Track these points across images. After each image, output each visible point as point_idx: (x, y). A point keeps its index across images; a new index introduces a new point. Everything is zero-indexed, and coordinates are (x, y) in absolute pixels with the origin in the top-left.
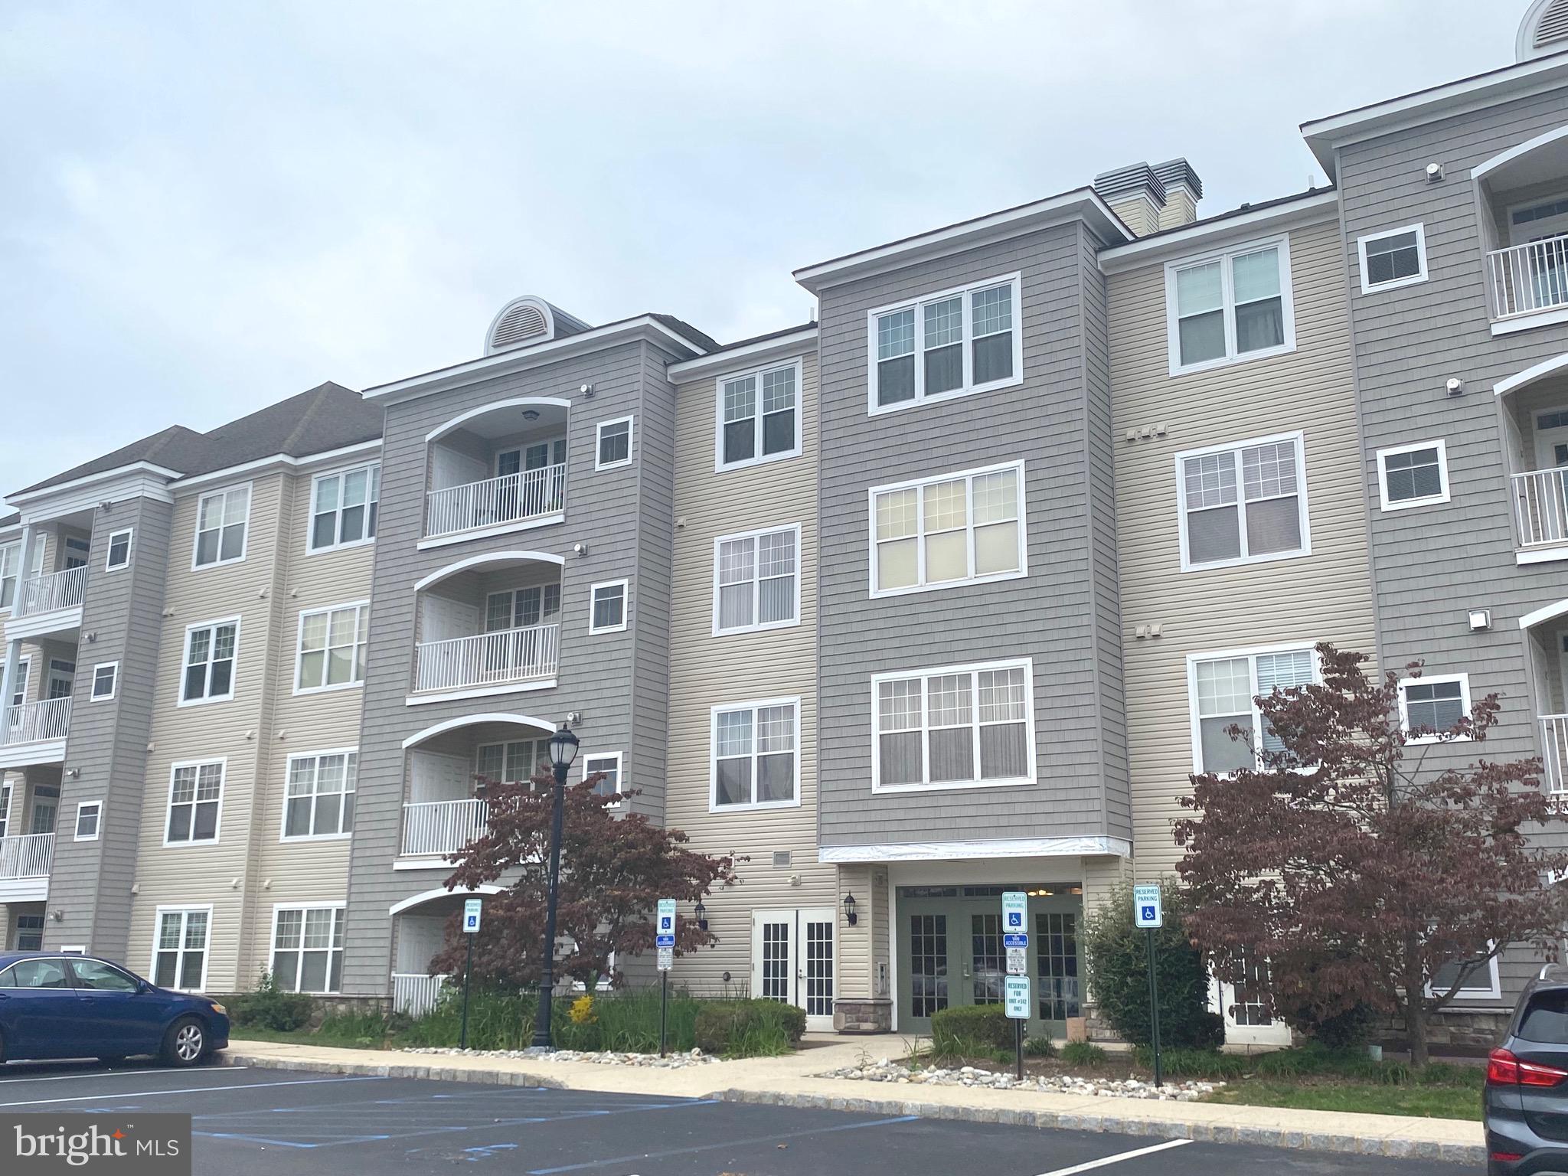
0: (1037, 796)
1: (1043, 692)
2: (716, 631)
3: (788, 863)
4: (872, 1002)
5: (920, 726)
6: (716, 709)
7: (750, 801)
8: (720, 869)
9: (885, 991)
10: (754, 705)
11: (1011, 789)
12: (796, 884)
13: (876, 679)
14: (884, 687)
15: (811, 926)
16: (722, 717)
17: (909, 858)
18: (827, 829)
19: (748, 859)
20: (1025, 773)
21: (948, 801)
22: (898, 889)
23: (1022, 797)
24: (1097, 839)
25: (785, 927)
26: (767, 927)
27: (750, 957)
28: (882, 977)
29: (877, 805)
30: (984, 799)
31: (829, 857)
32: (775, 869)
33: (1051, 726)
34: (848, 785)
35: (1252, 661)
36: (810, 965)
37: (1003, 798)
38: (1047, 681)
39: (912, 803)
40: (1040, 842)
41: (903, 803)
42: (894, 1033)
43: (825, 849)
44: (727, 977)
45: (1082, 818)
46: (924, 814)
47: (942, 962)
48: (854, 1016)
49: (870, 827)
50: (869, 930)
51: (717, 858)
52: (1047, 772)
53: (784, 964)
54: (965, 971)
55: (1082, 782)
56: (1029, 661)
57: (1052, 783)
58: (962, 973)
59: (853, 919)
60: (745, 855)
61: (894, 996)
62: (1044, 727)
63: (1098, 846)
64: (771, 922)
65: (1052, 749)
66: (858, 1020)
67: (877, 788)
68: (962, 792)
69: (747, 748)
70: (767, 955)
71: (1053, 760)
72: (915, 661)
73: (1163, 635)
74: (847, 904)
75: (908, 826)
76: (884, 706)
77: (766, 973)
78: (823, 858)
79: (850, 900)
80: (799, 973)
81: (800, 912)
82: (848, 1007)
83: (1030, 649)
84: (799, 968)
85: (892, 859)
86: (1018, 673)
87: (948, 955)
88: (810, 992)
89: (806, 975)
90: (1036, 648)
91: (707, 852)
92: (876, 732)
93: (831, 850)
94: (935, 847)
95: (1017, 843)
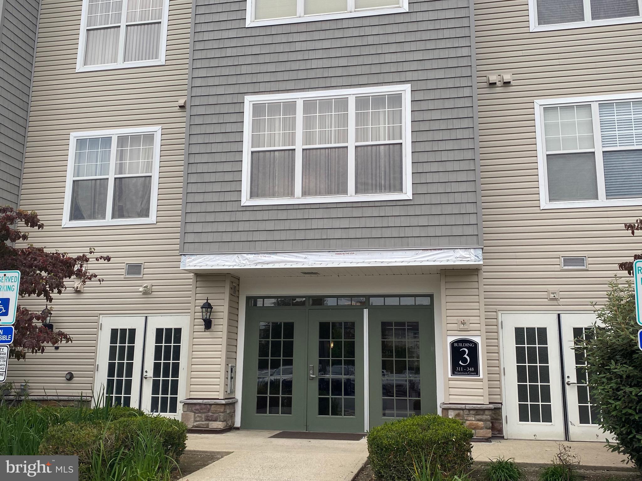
0: (411, 211)
1: (419, 116)
2: (80, 67)
3: (140, 274)
4: (223, 402)
5: (293, 144)
6: (74, 136)
7: (104, 218)
8: (76, 268)
9: (233, 391)
10: (114, 133)
11: (385, 204)
12: (147, 293)
13: (249, 100)
14: (258, 109)
15: (159, 331)
16: (81, 142)
17: (277, 266)
18: (190, 238)
19: (108, 259)
20: (401, 190)
21: (319, 213)
22: (248, 299)
23: (397, 211)
24: (472, 250)
25: (133, 332)
26: (114, 332)
27: (95, 358)
28: (232, 378)
29: (247, 216)
30: (357, 213)
31: (191, 264)
32: (126, 279)
33: (428, 147)
34: (215, 197)
35: (595, 107)
36: (157, 367)
37: (375, 212)
38: (424, 105)
39: (282, 215)
40: (414, 252)
41: (273, 215)
42: (238, 429)
43: (187, 256)
44: (70, 377)
45: (457, 231)
46: (295, 225)
47: (290, 362)
48: (203, 416)
49: (236, 237)
50: (224, 335)
51: (74, 256)
52: (422, 189)
53: (130, 366)
54: (311, 372)
55: (458, 198)
56: (407, 87)
57: (427, 199)
58: (308, 374)
59: (208, 324)
60: (105, 255)
61: (239, 395)
62: (421, 147)
63: (473, 258)
64: (119, 326)
65: (427, 168)
66: (207, 420)
67: (246, 200)
68: (335, 206)
69: (105, 169)
70: (112, 356)
71: (429, 178)
72: (290, 85)
73: (513, 83)
74: (204, 309)
75: (277, 236)
76: (256, 125)
77: (111, 373)
78: (185, 265)
79: (208, 307)
80: (145, 374)
81: (149, 318)
82: (198, 407)
83: (409, 76)
84: (145, 370)
85: (259, 267)
86: (396, 99)
87: (295, 358)
88: (155, 390)
89: (152, 376)
90: (415, 76)
91: (61, 251)
92: (247, 149)
93: (193, 257)
94: (304, 256)
95: (389, 254)
